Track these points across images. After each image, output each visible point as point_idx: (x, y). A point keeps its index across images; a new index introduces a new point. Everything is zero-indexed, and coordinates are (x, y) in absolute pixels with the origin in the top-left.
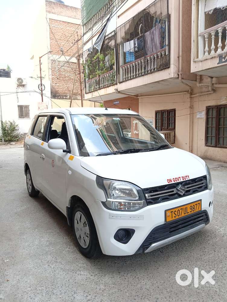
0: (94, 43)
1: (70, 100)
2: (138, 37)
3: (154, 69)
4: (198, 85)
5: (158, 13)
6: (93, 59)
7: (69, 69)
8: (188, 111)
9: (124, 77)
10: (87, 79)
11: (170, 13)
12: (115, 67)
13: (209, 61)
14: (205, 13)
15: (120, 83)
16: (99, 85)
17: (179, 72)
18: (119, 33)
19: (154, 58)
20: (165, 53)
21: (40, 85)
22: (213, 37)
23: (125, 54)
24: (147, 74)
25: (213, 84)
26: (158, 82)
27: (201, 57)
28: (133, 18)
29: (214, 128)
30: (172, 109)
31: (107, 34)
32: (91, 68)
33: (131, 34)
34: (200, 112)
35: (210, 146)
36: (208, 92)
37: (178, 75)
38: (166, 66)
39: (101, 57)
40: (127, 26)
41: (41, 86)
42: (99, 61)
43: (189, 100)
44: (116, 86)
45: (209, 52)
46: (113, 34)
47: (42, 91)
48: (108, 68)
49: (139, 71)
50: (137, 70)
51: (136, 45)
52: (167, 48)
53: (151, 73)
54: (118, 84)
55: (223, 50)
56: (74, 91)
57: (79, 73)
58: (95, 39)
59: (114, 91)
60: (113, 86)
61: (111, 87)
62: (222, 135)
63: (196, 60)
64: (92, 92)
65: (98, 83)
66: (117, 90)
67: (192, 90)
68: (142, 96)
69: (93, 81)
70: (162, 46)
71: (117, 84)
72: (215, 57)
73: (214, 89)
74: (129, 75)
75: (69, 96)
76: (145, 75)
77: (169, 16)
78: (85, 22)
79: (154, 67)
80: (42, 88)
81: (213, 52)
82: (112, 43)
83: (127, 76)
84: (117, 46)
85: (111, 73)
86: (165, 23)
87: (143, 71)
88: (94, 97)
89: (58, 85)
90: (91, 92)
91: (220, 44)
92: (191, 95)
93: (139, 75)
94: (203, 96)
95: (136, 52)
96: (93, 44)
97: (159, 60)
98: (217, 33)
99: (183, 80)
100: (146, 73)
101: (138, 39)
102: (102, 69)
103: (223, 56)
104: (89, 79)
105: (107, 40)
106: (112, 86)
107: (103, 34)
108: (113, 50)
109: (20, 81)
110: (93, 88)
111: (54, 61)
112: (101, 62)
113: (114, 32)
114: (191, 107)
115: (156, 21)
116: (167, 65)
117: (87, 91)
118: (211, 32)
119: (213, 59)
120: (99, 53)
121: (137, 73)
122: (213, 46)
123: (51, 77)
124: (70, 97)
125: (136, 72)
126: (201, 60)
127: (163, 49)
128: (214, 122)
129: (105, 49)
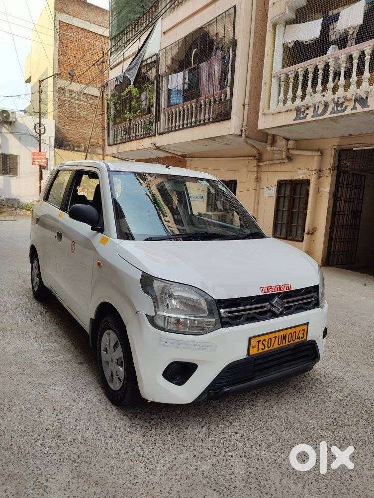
0: (125, 69)
1: (85, 154)
2: (191, 68)
3: (209, 119)
4: (269, 148)
5: (221, 35)
6: (122, 94)
7: (86, 105)
8: (253, 185)
9: (167, 126)
10: (111, 124)
11: (236, 37)
12: (154, 110)
13: (283, 116)
14: (284, 44)
15: (160, 134)
16: (129, 135)
17: (242, 127)
18: (164, 58)
19: (210, 102)
20: (226, 98)
21: (38, 125)
22: (291, 80)
23: (169, 91)
24: (199, 126)
25: (288, 149)
26: (213, 139)
27: (273, 108)
28: (185, 38)
29: (286, 212)
30: (232, 181)
31: (145, 58)
32: (118, 108)
33: (181, 63)
34: (269, 188)
35: (278, 238)
36: (281, 159)
37: (241, 131)
38: (225, 116)
39: (135, 91)
40: (176, 50)
41: (40, 126)
42: (132, 99)
43: (255, 169)
44: (153, 138)
45: (285, 102)
46: (154, 58)
47: (40, 136)
48: (145, 110)
49: (187, 120)
50: (186, 117)
51: (187, 80)
52: (228, 89)
53: (204, 124)
54: (157, 135)
55: (302, 101)
56: (92, 140)
57: (101, 113)
58: (127, 64)
59: (151, 146)
60: (150, 139)
61: (147, 139)
62: (296, 222)
63: (266, 111)
64: (118, 144)
65: (128, 131)
66: (155, 145)
67: (261, 155)
68: (191, 157)
69: (121, 127)
70: (222, 87)
71: (155, 136)
72: (291, 110)
73: (290, 156)
74: (174, 124)
75: (83, 148)
76: (196, 126)
77: (234, 42)
78: (114, 34)
79: (209, 115)
80: (40, 130)
81: (289, 102)
82: (152, 73)
83: (170, 125)
84: (159, 78)
85: (148, 118)
86: (229, 51)
87: (193, 119)
88: (120, 151)
89: (67, 127)
90: (116, 144)
91: (299, 92)
92: (259, 162)
93: (187, 125)
94: (274, 166)
95: (185, 91)
96: (124, 71)
97: (216, 106)
98: (297, 76)
99: (247, 140)
100: (198, 123)
101: (190, 71)
102: (135, 112)
103: (302, 110)
104: (115, 123)
105: (145, 67)
106: (148, 137)
107: (140, 57)
108: (153, 84)
109: (5, 115)
110: (119, 138)
111: (63, 89)
112: (134, 100)
113: (155, 57)
114: (258, 180)
115: (217, 48)
116: (227, 116)
117: (111, 142)
118: (289, 73)
119: (289, 112)
120: (132, 86)
121: (185, 122)
122: (290, 95)
123: (56, 114)
124: (85, 149)
125: (183, 120)
126: (273, 113)
127: (223, 91)
128: (286, 204)
129: (141, 80)
